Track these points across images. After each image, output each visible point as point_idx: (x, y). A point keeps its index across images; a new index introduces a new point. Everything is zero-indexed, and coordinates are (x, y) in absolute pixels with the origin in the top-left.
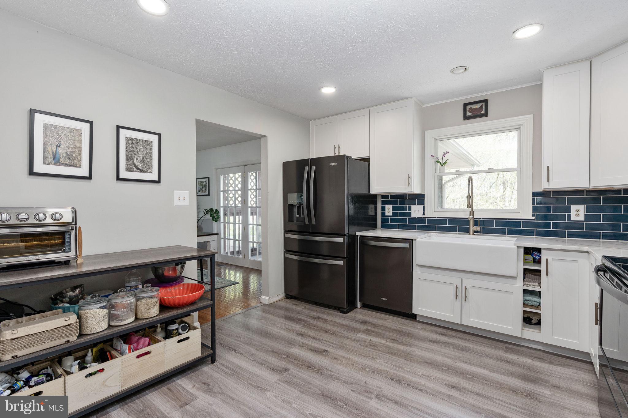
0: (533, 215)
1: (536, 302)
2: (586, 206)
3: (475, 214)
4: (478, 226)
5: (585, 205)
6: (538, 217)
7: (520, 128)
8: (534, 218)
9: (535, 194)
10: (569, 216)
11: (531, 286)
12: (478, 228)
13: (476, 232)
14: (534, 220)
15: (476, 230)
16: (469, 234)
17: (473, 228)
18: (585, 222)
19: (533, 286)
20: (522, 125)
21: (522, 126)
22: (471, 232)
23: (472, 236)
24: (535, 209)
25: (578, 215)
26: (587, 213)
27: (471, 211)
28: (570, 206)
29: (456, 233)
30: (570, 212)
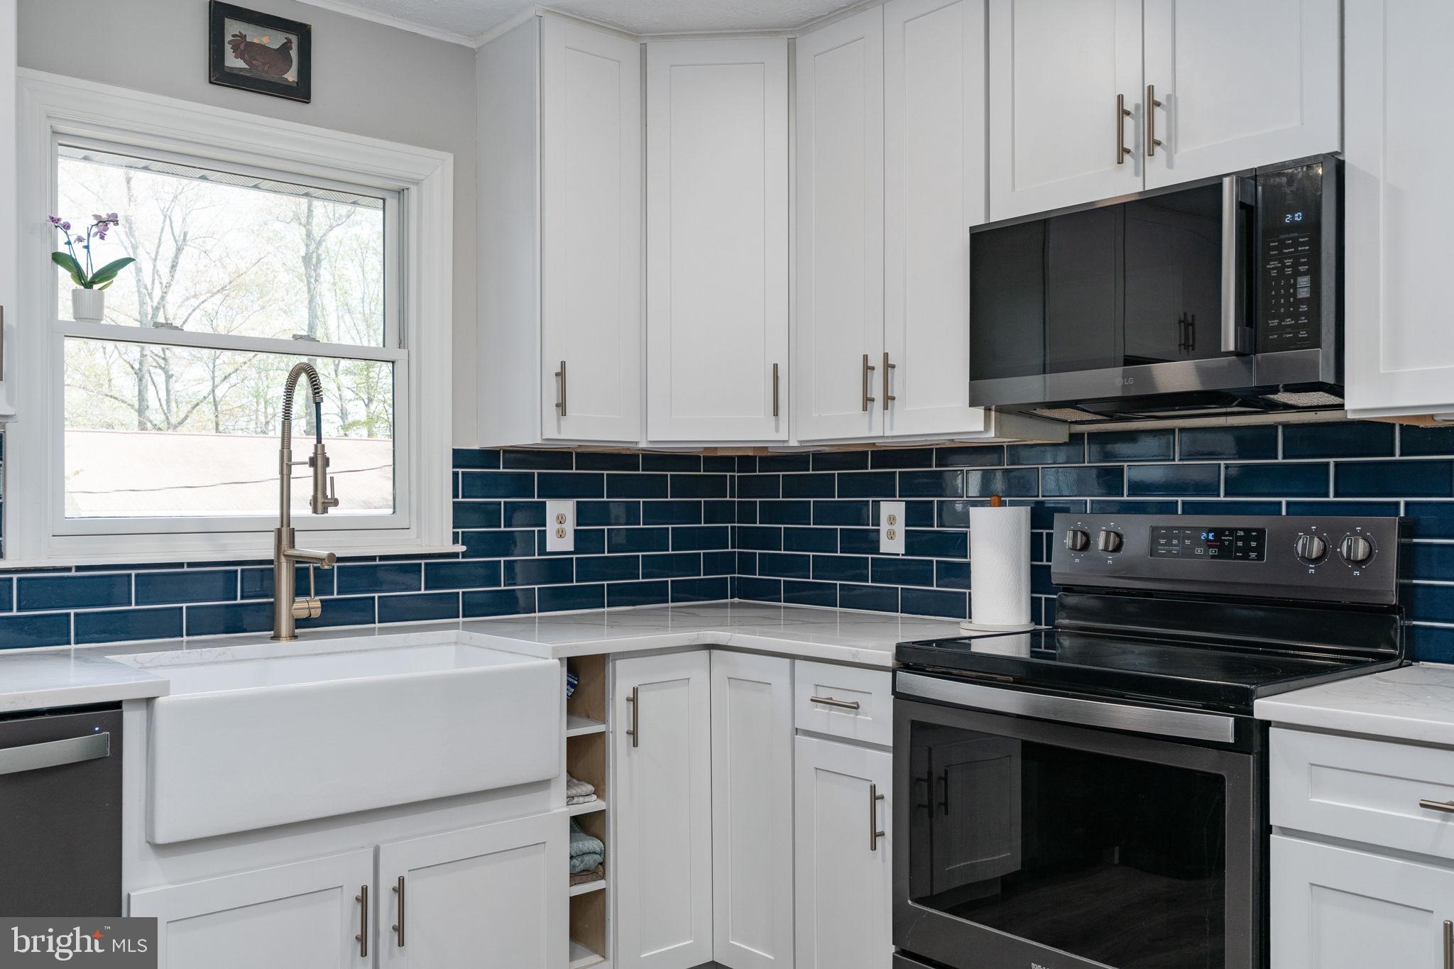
0: (455, 541)
1: (595, 853)
2: (577, 502)
3: (299, 538)
4: (309, 594)
5: (576, 500)
6: (475, 544)
7: (400, 192)
8: (461, 548)
9: (461, 457)
10: (543, 535)
11: (576, 800)
12: (311, 605)
13: (300, 623)
14: (455, 555)
15: (304, 614)
16: (276, 637)
17: (289, 607)
18: (574, 556)
19: (581, 799)
20: (417, 183)
21: (413, 189)
22: (285, 625)
23: (284, 645)
24: (461, 514)
25: (561, 534)
26: (578, 524)
27: (282, 526)
28: (545, 502)
29: (179, 639)
30: (545, 525)
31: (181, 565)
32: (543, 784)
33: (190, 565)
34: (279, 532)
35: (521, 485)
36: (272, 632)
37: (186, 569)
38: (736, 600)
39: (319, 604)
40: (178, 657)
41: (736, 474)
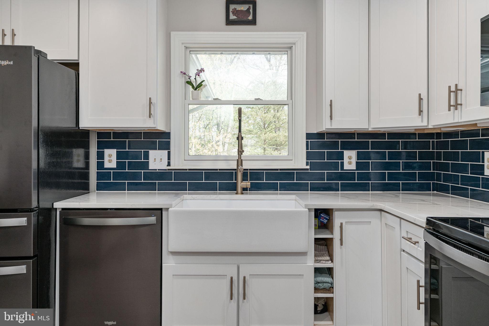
0: (307, 164)
1: (328, 283)
2: (358, 152)
3: (244, 162)
4: (248, 180)
5: (357, 151)
6: (313, 166)
7: (291, 48)
8: (308, 167)
9: (309, 136)
10: (342, 164)
11: (322, 262)
12: (247, 184)
13: (245, 189)
14: (307, 169)
15: (245, 187)
16: (237, 193)
17: (241, 184)
18: (356, 172)
19: (324, 262)
20: (294, 44)
21: (294, 46)
22: (239, 190)
23: (239, 196)
24: (309, 156)
25: (350, 163)
26: (358, 160)
27: (239, 159)
28: (343, 152)
29: (216, 192)
30: (343, 160)
31: (217, 170)
32: (304, 254)
33: (220, 170)
34: (238, 160)
35: (334, 145)
36: (236, 192)
37: (218, 171)
38: (435, 192)
39: (250, 184)
40: (204, 197)
41: (435, 140)
